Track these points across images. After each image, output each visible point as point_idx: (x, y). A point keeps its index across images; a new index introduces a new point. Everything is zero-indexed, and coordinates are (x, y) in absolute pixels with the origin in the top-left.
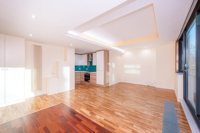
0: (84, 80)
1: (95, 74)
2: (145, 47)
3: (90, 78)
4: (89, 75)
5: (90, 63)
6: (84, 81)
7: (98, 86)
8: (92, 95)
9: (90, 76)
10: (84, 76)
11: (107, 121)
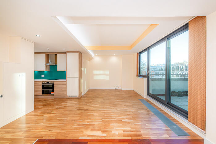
0: (41, 93)
1: (64, 83)
2: (114, 55)
3: (54, 89)
4: (53, 84)
5: (49, 66)
6: (41, 95)
7: (69, 97)
8: (76, 111)
10: (41, 87)
11: (127, 131)
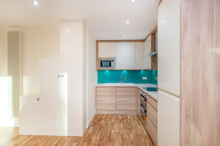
3: (147, 113)
6: (140, 114)
9: (147, 104)
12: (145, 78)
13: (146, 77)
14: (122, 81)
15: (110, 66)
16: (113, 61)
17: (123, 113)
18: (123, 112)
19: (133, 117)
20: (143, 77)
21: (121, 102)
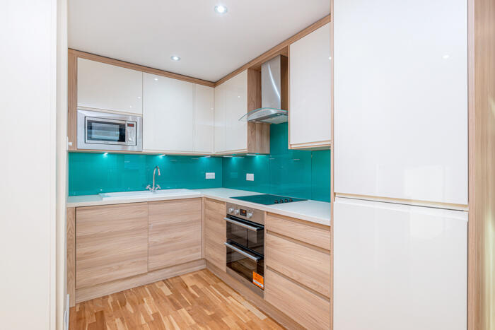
0: (223, 259)
3: (268, 262)
6: (224, 268)
9: (268, 238)
10: (223, 229)
12: (210, 176)
13: (214, 174)
14: (156, 186)
15: (122, 138)
16: (132, 125)
17: (168, 274)
18: (169, 270)
19: (197, 277)
20: (207, 174)
21: (163, 244)
